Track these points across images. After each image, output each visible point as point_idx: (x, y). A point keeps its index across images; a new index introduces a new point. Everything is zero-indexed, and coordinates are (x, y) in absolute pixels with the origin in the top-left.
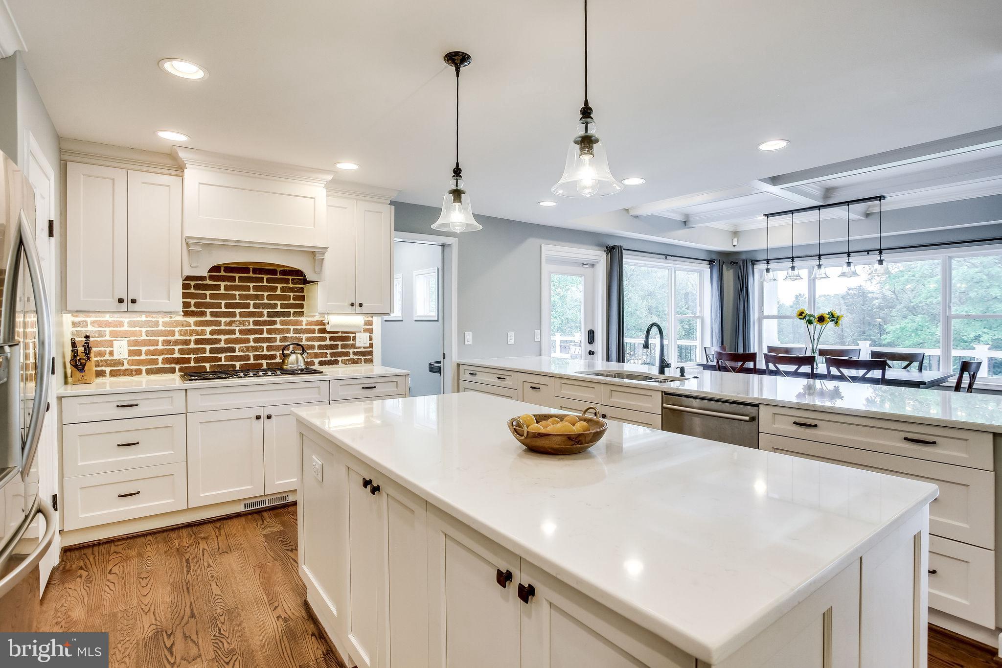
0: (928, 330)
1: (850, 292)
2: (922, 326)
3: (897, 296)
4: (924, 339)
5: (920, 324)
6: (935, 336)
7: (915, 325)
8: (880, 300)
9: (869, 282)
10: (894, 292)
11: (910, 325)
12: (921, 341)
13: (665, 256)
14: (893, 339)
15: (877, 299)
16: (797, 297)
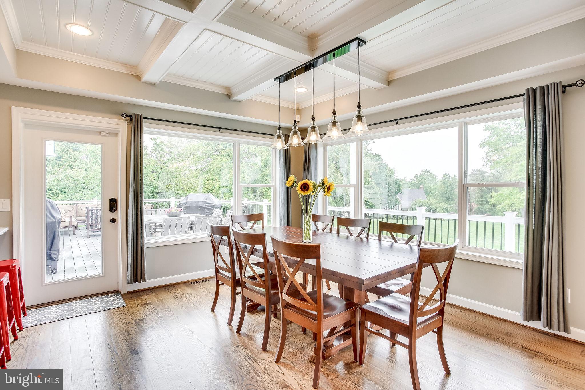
0: (516, 196)
1: (474, 172)
2: (513, 193)
3: (501, 175)
4: (514, 201)
5: (511, 192)
6: (520, 199)
7: (509, 192)
8: (491, 178)
9: (484, 167)
10: (500, 172)
11: (505, 193)
12: (513, 202)
13: (218, 129)
14: (496, 201)
15: (490, 176)
16: (444, 176)
